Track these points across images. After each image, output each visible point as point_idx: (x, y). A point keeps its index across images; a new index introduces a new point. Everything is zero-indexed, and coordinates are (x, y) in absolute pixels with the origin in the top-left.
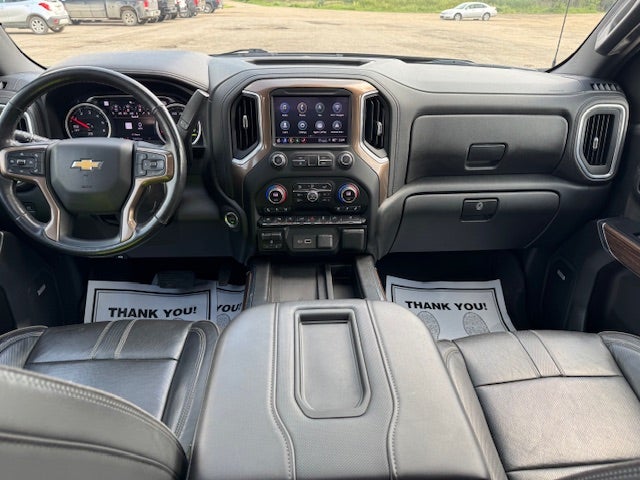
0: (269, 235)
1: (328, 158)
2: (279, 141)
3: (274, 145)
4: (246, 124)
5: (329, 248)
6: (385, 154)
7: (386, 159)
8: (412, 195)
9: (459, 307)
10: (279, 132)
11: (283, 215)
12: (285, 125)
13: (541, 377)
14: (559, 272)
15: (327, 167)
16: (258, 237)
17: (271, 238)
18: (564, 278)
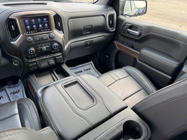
0: (32, 65)
1: (46, 36)
2: (27, 33)
3: (27, 35)
4: (13, 29)
5: (53, 64)
6: (62, 32)
7: (63, 34)
8: (72, 43)
9: (85, 70)
10: (27, 30)
11: (35, 57)
12: (28, 27)
13: (116, 81)
14: (106, 56)
15: (47, 39)
16: (28, 66)
17: (33, 65)
18: (108, 57)
